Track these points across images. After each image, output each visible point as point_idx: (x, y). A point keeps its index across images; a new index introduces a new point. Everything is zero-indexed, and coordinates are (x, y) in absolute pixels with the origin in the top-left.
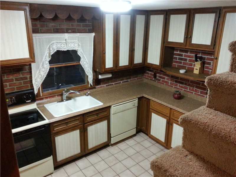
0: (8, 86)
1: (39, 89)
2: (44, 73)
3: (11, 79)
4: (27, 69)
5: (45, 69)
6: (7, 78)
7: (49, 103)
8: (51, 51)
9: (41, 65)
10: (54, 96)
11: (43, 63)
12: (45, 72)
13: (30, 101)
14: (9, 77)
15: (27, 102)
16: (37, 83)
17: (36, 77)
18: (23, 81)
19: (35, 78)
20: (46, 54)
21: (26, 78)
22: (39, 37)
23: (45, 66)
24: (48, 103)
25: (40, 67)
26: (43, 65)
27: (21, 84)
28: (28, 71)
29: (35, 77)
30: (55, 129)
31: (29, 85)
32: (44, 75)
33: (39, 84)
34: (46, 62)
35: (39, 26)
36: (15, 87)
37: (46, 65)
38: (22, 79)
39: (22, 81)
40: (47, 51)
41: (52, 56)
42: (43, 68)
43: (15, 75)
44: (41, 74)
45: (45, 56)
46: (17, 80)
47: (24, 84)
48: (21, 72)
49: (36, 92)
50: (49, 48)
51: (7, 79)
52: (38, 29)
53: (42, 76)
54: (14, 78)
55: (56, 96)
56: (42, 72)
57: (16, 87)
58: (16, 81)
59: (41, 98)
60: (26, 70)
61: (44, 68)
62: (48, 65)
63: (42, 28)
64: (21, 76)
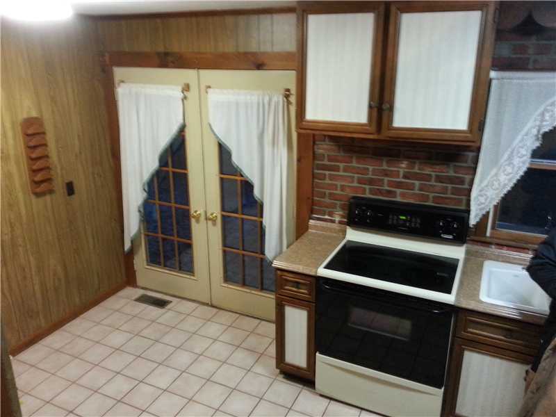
0: (417, 188)
1: (486, 216)
2: (508, 177)
3: (427, 175)
4: (469, 161)
5: (513, 168)
6: (419, 169)
7: (503, 261)
8: (546, 121)
9: (506, 156)
10: (524, 249)
11: (512, 153)
12: (511, 175)
13: (451, 237)
14: (423, 170)
15: (442, 235)
16: (482, 200)
17: (485, 183)
18: (454, 186)
19: (483, 185)
20: (526, 129)
21: (462, 182)
22: (521, 81)
23: (516, 161)
24: (497, 261)
25: (502, 161)
26: (510, 158)
27: (445, 190)
28: (470, 164)
29: (481, 182)
30: (471, 330)
31: (464, 198)
32: (505, 185)
33: (487, 204)
34: (521, 149)
35: (531, 51)
36: (431, 195)
37: (518, 159)
38: (451, 180)
39: (450, 186)
40: (535, 121)
41: (545, 135)
42: (509, 165)
43: (438, 167)
44: (499, 180)
45: (523, 132)
46: (439, 179)
47: (452, 194)
48: (452, 164)
49: (473, 221)
50: (543, 114)
51: (418, 171)
52: (529, 59)
53: (499, 184)
54: (433, 174)
55: (528, 249)
56: (502, 174)
57: (433, 194)
58: (436, 182)
59: (483, 239)
60: (466, 162)
61: (511, 166)
62: (525, 158)
63: (539, 57)
64: (451, 173)
